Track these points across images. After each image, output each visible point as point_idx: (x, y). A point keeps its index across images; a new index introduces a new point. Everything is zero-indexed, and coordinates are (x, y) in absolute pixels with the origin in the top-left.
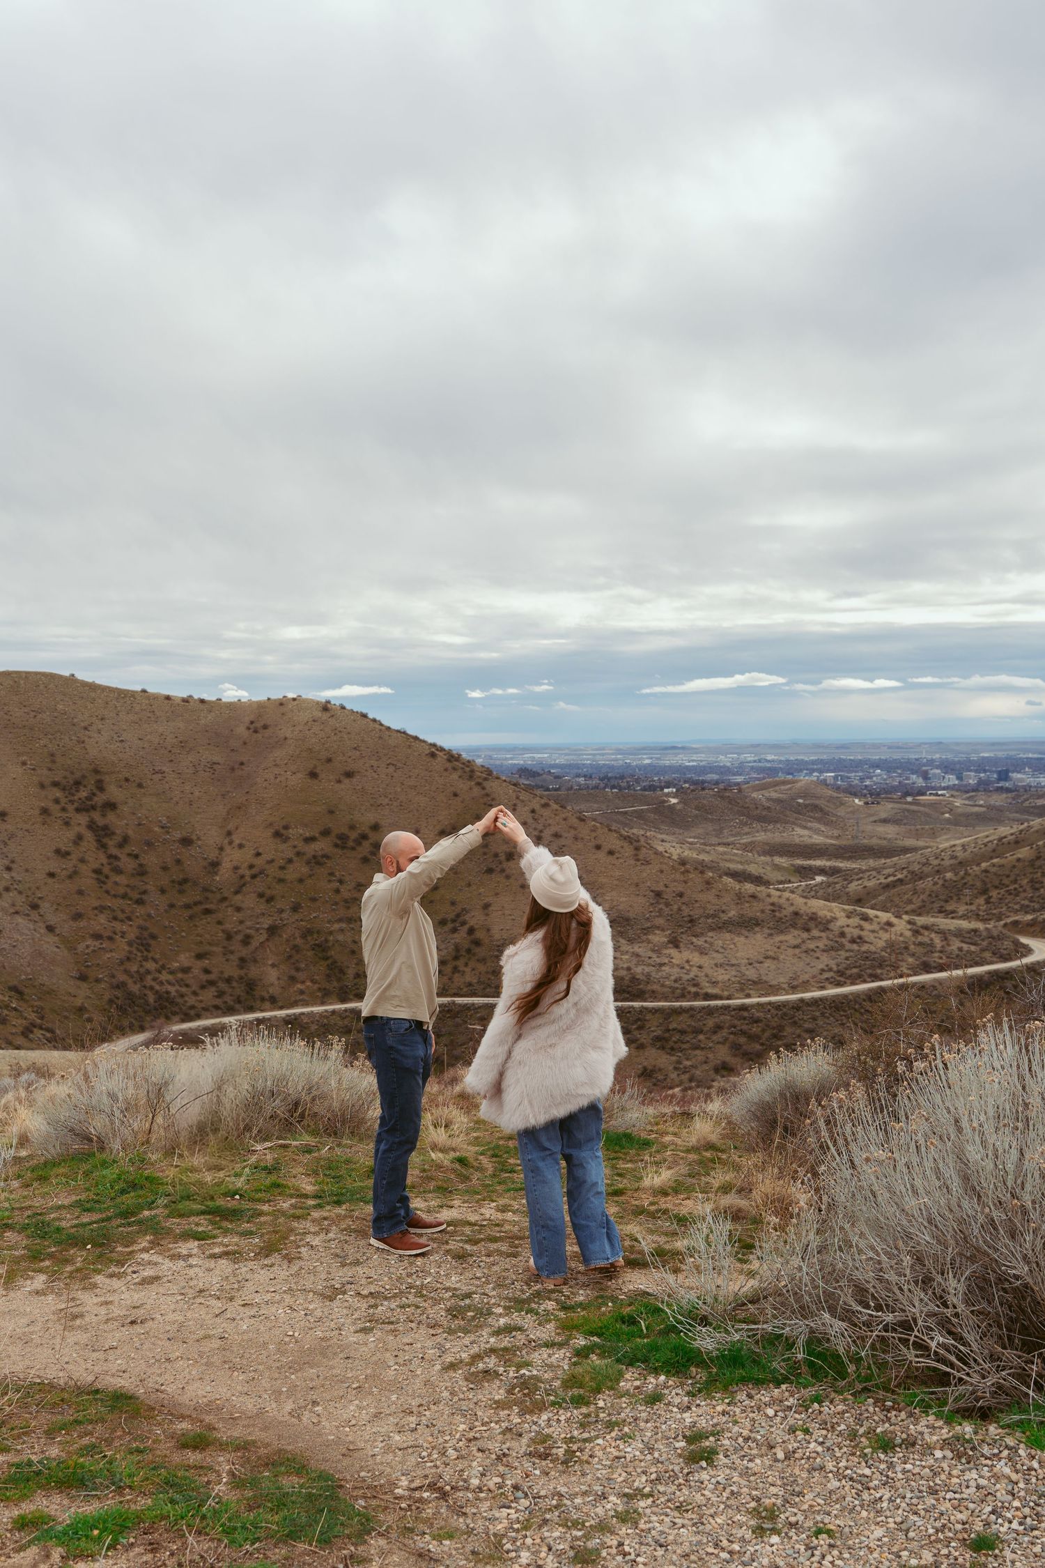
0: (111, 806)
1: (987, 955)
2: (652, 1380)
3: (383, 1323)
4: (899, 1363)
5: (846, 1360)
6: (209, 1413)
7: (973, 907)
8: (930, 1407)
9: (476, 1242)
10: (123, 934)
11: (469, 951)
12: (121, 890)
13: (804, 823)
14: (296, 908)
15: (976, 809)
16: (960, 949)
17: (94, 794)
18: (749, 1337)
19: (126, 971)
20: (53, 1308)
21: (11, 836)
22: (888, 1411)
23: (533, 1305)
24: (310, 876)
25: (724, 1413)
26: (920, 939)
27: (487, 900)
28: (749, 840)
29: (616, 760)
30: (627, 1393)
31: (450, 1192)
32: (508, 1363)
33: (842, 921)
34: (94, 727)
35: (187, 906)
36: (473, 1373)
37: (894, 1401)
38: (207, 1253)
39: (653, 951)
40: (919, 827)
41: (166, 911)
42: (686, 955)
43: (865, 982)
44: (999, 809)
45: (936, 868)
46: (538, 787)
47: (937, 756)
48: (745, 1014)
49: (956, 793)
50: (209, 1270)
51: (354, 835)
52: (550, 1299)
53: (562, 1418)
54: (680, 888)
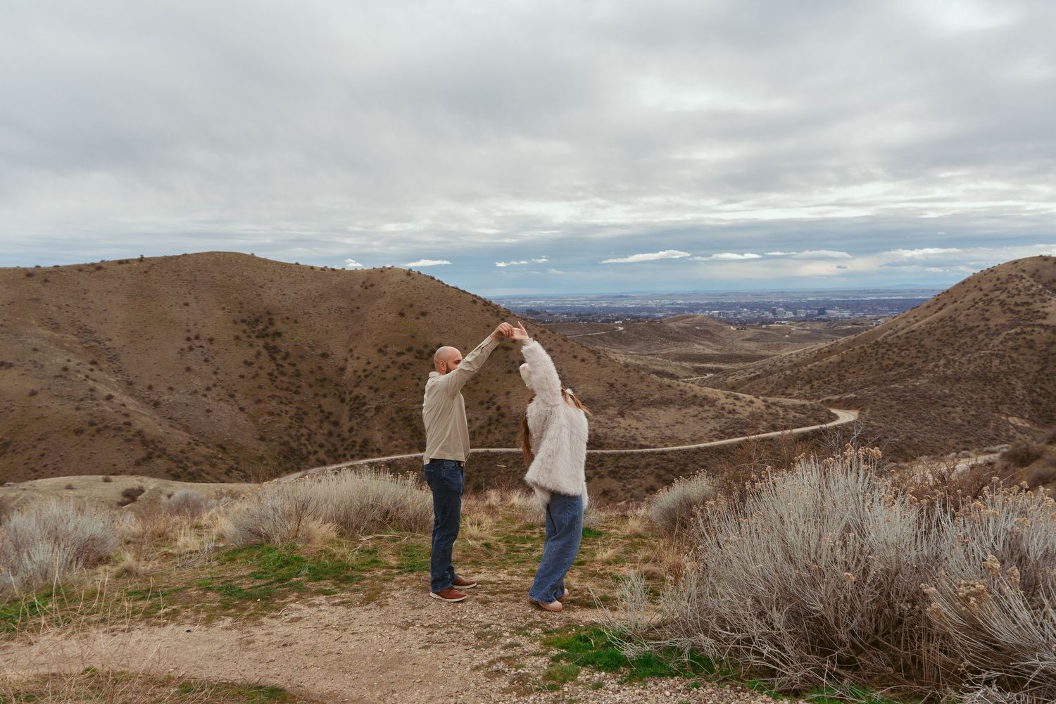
0: (278, 334)
1: (811, 420)
2: (597, 675)
3: (436, 642)
4: (746, 663)
5: (714, 662)
6: (329, 699)
7: (803, 392)
8: (764, 689)
9: (494, 594)
10: (287, 412)
11: (497, 420)
12: (285, 386)
13: (700, 342)
14: (392, 396)
15: (805, 332)
16: (795, 417)
17: (267, 327)
18: (656, 648)
19: (289, 435)
20: (236, 638)
21: (217, 353)
22: (739, 692)
23: (527, 631)
24: (400, 376)
25: (640, 694)
26: (770, 411)
27: (510, 389)
28: (667, 352)
29: (586, 304)
30: (582, 683)
31: (480, 564)
32: (510, 666)
33: (723, 400)
34: (267, 286)
36: (490, 672)
37: (742, 687)
38: (331, 603)
39: (608, 419)
40: (769, 343)
41: (313, 398)
42: (629, 421)
43: (737, 437)
44: (819, 332)
45: (780, 368)
46: (538, 321)
47: (782, 300)
48: (664, 457)
49: (791, 322)
50: (332, 613)
51: (427, 351)
52: (538, 627)
53: (542, 698)
54: (625, 381)
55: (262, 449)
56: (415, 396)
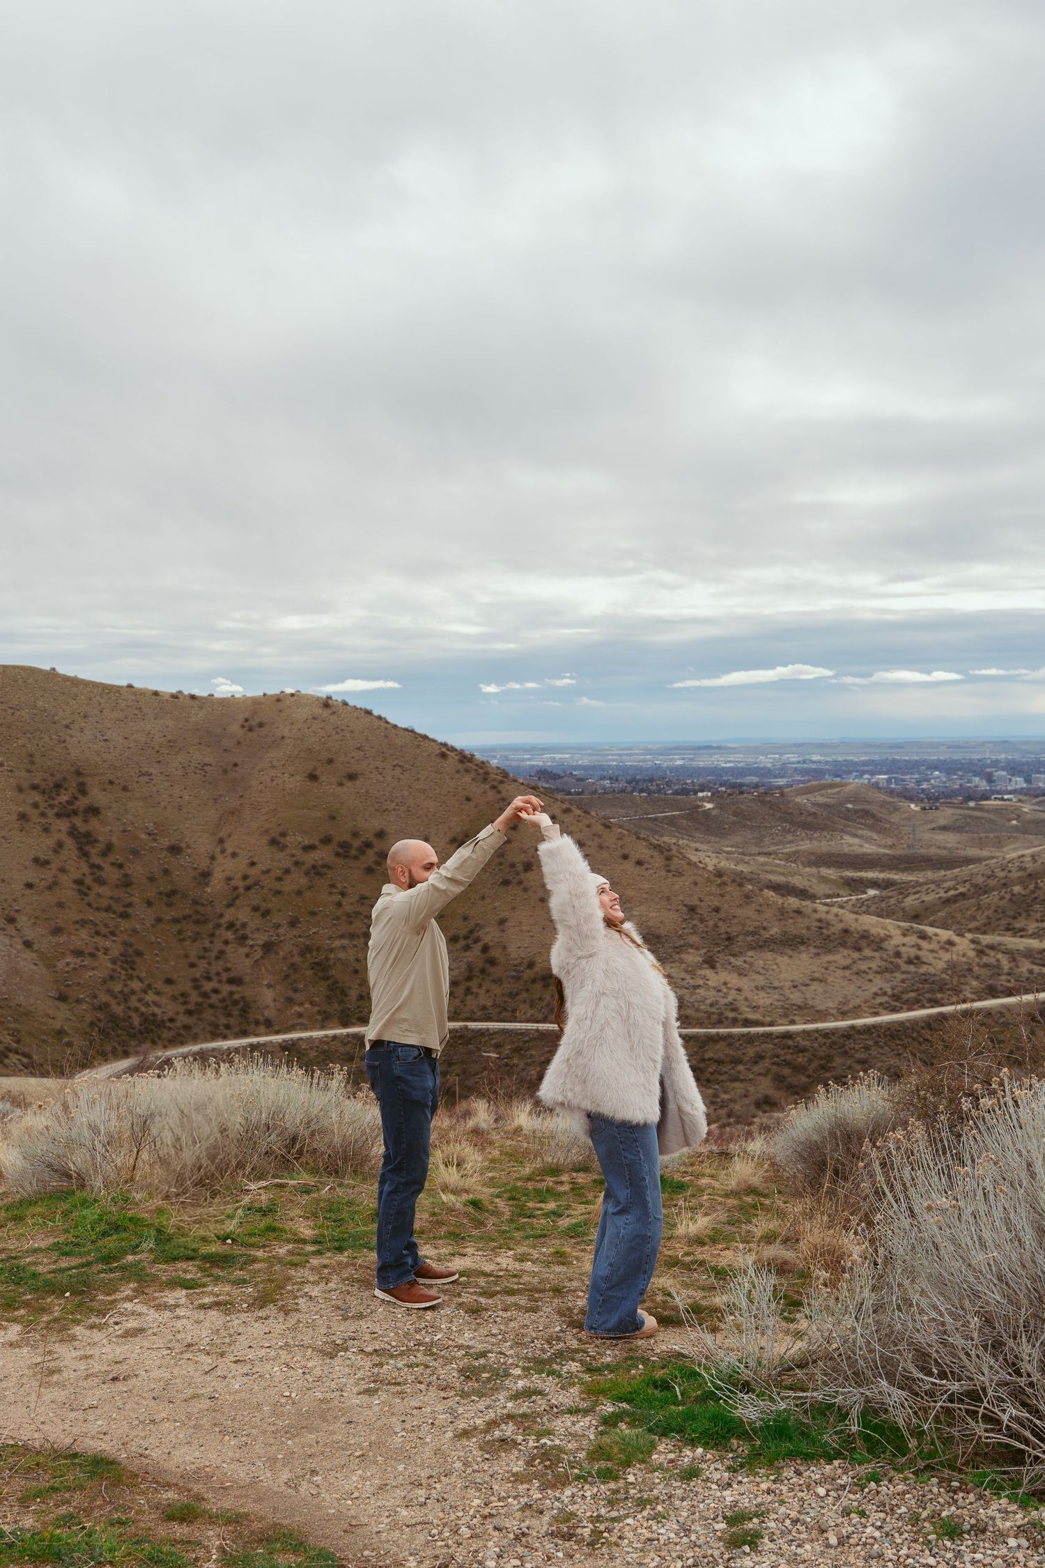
0: (94, 811)
2: (688, 1453)
3: (389, 1384)
4: (968, 1438)
5: (906, 1434)
6: (197, 1481)
8: (1001, 1488)
9: (491, 1295)
10: (106, 951)
11: (483, 971)
12: (105, 903)
13: (854, 831)
14: (293, 923)
16: (1031, 972)
17: (76, 798)
18: (797, 1406)
19: (109, 991)
20: (28, 1362)
22: (955, 1492)
23: (555, 1366)
24: (309, 888)
25: (769, 1491)
26: (985, 960)
27: (503, 915)
28: (793, 849)
29: (644, 761)
30: (660, 1467)
31: (463, 1238)
32: (526, 1431)
33: (898, 939)
34: (76, 725)
35: (176, 921)
36: (489, 1441)
37: (961, 1481)
38: (196, 1303)
39: (686, 971)
40: (982, 835)
41: (153, 926)
42: (724, 976)
43: (923, 1007)
45: (1003, 881)
46: (558, 790)
47: (1003, 756)
48: (790, 1042)
49: (1022, 797)
50: (198, 1322)
51: (357, 843)
52: (573, 1360)
53: (588, 1494)
54: (716, 902)
55: (62, 1016)
56: (335, 925)
